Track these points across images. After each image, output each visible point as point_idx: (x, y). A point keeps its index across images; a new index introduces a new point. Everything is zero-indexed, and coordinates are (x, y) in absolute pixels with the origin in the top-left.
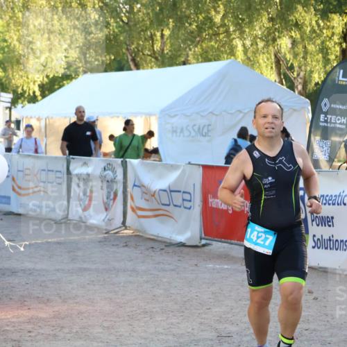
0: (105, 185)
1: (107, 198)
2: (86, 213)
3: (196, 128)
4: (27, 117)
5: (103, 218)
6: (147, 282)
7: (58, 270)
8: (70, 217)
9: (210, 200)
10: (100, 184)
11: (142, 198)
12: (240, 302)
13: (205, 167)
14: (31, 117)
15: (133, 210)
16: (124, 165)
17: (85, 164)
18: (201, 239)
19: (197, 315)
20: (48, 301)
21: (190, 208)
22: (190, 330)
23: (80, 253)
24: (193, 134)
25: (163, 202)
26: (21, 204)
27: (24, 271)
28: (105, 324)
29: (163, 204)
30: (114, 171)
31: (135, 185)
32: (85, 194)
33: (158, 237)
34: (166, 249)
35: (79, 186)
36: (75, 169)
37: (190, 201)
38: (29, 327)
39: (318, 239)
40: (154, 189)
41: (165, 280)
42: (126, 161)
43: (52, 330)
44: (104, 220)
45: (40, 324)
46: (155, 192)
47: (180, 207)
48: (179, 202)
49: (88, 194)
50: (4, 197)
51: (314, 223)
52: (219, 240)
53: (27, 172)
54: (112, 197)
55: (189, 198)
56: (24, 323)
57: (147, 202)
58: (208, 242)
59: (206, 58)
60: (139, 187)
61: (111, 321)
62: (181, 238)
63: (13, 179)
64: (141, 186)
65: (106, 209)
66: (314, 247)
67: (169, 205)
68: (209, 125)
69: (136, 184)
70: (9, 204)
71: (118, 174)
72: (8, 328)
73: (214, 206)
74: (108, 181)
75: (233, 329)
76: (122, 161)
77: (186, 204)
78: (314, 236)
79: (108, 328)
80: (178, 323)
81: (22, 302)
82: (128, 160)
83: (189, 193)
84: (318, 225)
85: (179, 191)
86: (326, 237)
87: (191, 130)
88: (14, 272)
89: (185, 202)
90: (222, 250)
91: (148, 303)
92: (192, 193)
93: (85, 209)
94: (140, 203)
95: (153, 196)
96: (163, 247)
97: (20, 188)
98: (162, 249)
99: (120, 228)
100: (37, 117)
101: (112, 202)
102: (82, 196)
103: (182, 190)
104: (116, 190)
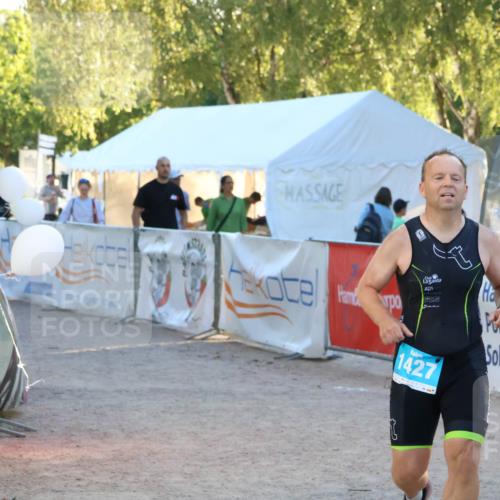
0: (189, 268)
1: (192, 288)
2: (162, 310)
3: (321, 189)
4: (77, 170)
5: (185, 317)
6: (248, 410)
7: (120, 391)
9: (341, 293)
10: (182, 268)
11: (242, 289)
12: (382, 441)
13: (333, 246)
14: (84, 171)
15: (229, 305)
16: (217, 241)
17: (161, 238)
18: (326, 349)
19: (319, 458)
20: (105, 436)
21: (310, 305)
22: (309, 480)
23: (151, 367)
24: (316, 197)
25: (272, 295)
26: (68, 295)
27: (71, 391)
29: (273, 298)
30: (201, 249)
31: (232, 270)
32: (159, 282)
33: (265, 344)
34: (276, 362)
35: (152, 271)
37: (311, 294)
38: (78, 472)
39: (495, 352)
40: (260, 277)
41: (273, 408)
42: (219, 236)
43: (111, 478)
44: (186, 320)
45: (93, 469)
46: (261, 281)
47: (297, 302)
48: (296, 296)
49: (164, 281)
51: (490, 328)
52: (353, 350)
53: (77, 249)
54: (198, 287)
55: (309, 290)
56: (70, 466)
57: (250, 295)
58: (336, 353)
59: (335, 87)
60: (238, 272)
61: (196, 465)
62: (297, 348)
64: (241, 272)
65: (190, 304)
67: (281, 299)
68: (339, 185)
69: (235, 268)
70: (50, 295)
71: (207, 253)
72: (46, 474)
73: (346, 302)
74: (193, 264)
75: (371, 479)
76: (214, 236)
77: (305, 299)
78: (489, 347)
79: (191, 475)
80: (292, 470)
81: (69, 436)
82: (221, 233)
83: (310, 283)
84: (496, 331)
85: (296, 280)
87: (314, 192)
88: (56, 394)
89: (304, 295)
90: (357, 365)
91: (249, 440)
92: (314, 283)
93: (159, 304)
94: (240, 295)
95: (258, 285)
96: (272, 360)
97: (66, 272)
98: (270, 363)
99: (210, 331)
100: (92, 170)
101: (198, 294)
102: (155, 285)
103: (300, 278)
104: (205, 277)
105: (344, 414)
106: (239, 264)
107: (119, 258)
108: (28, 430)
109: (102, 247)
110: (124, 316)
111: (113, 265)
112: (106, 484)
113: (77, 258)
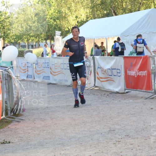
1: (88, 74)
9: (128, 72)
11: (101, 73)
12: (128, 116)
13: (125, 58)
16: (94, 59)
18: (125, 90)
20: (44, 120)
21: (120, 76)
26: (54, 79)
27: (42, 108)
28: (63, 128)
30: (90, 62)
34: (110, 95)
37: (120, 73)
41: (100, 108)
42: (94, 57)
43: (39, 132)
45: (35, 130)
46: (106, 70)
47: (116, 76)
48: (115, 74)
50: (48, 77)
53: (56, 65)
56: (29, 129)
60: (100, 68)
62: (117, 90)
63: (51, 68)
64: (101, 68)
67: (112, 75)
69: (99, 67)
70: (49, 80)
72: (21, 132)
73: (129, 74)
76: (93, 57)
79: (64, 130)
80: (95, 126)
81: (34, 121)
82: (95, 56)
83: (119, 70)
85: (116, 69)
89: (118, 74)
91: (87, 118)
94: (101, 75)
95: (105, 72)
98: (108, 95)
99: (94, 87)
101: (90, 76)
104: (91, 70)
105: (121, 108)
106: (100, 66)
108: (22, 120)
109: (62, 64)
110: (70, 84)
111: (66, 69)
112: (37, 134)
113: (56, 67)
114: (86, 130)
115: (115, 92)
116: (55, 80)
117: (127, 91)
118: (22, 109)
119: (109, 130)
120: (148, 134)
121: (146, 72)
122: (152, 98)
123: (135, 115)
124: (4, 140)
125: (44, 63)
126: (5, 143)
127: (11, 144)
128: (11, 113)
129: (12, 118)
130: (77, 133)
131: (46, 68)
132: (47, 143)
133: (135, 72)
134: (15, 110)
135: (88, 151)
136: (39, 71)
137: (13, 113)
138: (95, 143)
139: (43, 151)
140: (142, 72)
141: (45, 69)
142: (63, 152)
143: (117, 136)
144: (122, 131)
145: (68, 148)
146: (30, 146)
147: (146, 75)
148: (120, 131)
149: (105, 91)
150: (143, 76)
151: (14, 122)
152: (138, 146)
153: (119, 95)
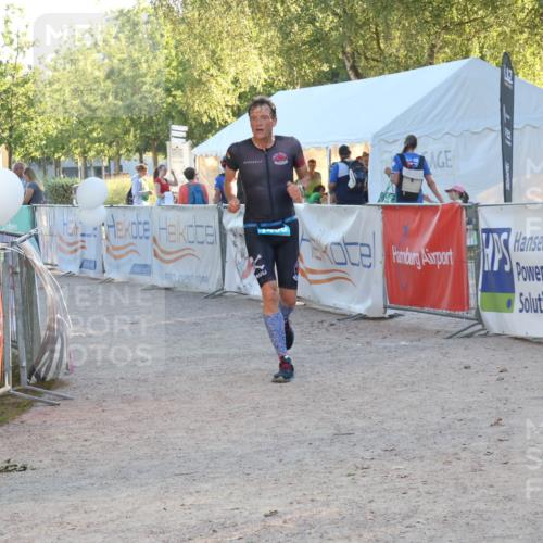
2: (246, 281)
7: (173, 359)
8: (227, 288)
9: (395, 254)
11: (312, 256)
13: (386, 208)
14: (207, 156)
18: (385, 308)
20: (134, 400)
21: (370, 267)
22: (301, 428)
23: (218, 335)
25: (337, 260)
26: (166, 274)
28: (192, 426)
31: (302, 239)
32: (242, 255)
35: (235, 245)
36: (229, 222)
37: (370, 256)
39: (526, 299)
40: (325, 244)
43: (117, 437)
45: (105, 430)
46: (326, 247)
47: (358, 265)
48: (356, 258)
50: (146, 266)
51: (521, 276)
53: (172, 230)
55: (367, 253)
56: (85, 429)
57: (319, 262)
58: (397, 311)
60: (308, 241)
61: (203, 421)
62: (359, 309)
63: (155, 240)
64: (310, 240)
66: (521, 311)
67: (345, 264)
69: (305, 237)
72: (60, 437)
73: (399, 261)
75: (361, 424)
77: (365, 261)
78: (521, 295)
79: (193, 430)
80: (292, 420)
81: (100, 402)
83: (368, 246)
84: (525, 280)
85: (356, 244)
86: (535, 296)
89: (364, 258)
90: (415, 321)
92: (372, 246)
93: (243, 277)
94: (310, 262)
95: (325, 252)
96: (335, 322)
97: (162, 251)
98: (332, 325)
100: (214, 154)
102: (239, 258)
103: (360, 242)
106: (308, 234)
107: (207, 235)
108: (65, 398)
109: (191, 226)
110: (214, 290)
111: (202, 243)
112: (109, 443)
113: (172, 238)
114: (263, 431)
115: (354, 314)
116: (168, 276)
117: (390, 312)
118: (64, 366)
119: (336, 432)
120: (454, 446)
121: (450, 253)
122: (468, 336)
123: (416, 388)
124: (8, 461)
125: (134, 223)
126: (10, 469)
127: (29, 473)
128: (30, 378)
129: (34, 392)
130: (234, 442)
131: (141, 238)
132: (140, 472)
133: (417, 255)
134: (44, 370)
135: (270, 498)
136: (118, 249)
137: (38, 376)
138: (292, 472)
139: (129, 496)
140: (437, 254)
141: (138, 241)
142: (189, 500)
143: (359, 450)
144: (374, 435)
145: (208, 486)
146: (88, 481)
147: (450, 265)
148: (369, 436)
149: (323, 311)
150: (441, 265)
151: (40, 404)
152: (425, 483)
153: (367, 323)
